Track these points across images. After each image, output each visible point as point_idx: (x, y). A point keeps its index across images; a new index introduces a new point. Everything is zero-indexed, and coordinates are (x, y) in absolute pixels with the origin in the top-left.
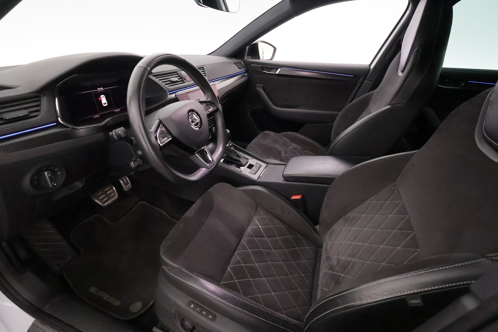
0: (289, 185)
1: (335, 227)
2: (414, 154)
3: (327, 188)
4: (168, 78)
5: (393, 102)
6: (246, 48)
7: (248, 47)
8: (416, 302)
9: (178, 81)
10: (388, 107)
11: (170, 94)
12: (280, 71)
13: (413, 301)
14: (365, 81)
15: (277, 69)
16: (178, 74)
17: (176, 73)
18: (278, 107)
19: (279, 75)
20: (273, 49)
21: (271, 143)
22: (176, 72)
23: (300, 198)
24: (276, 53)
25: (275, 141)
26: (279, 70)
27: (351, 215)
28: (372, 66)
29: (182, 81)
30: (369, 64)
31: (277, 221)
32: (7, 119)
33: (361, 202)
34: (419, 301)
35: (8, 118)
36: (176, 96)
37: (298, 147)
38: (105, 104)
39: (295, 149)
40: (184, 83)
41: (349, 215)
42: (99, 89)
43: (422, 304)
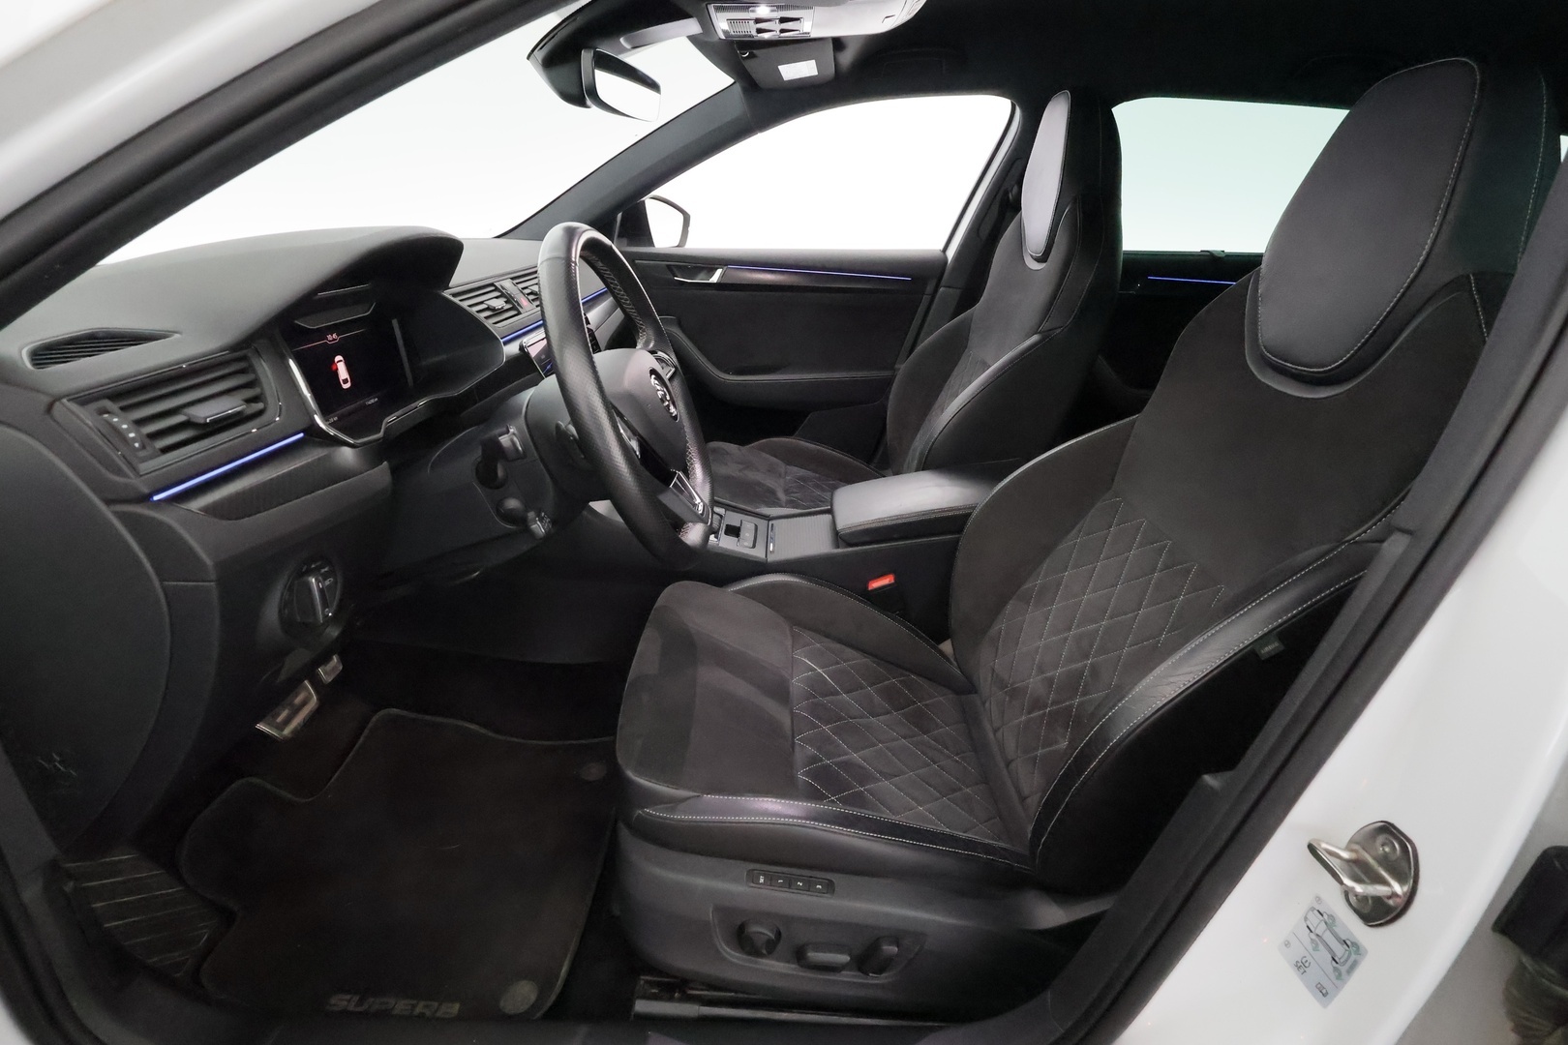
0: (856, 553)
1: (1001, 625)
2: (1133, 427)
3: (957, 541)
4: (482, 303)
5: (1046, 325)
6: (616, 217)
7: (620, 215)
8: (1269, 649)
9: (505, 308)
10: (1035, 338)
11: (505, 343)
12: (723, 276)
13: (1267, 649)
14: (941, 289)
15: (712, 271)
16: (497, 289)
17: (493, 288)
18: (727, 372)
19: (719, 286)
20: (681, 217)
21: (740, 471)
22: (492, 285)
23: (893, 581)
24: (690, 229)
25: (748, 465)
26: (719, 272)
27: (1035, 583)
28: (951, 254)
29: (513, 308)
30: (941, 247)
31: (849, 652)
32: (206, 425)
33: (1047, 550)
34: (1276, 644)
35: (208, 421)
36: (522, 348)
37: (809, 473)
38: (345, 381)
39: (802, 478)
40: (519, 313)
41: (1027, 585)
42: (329, 337)
43: (1282, 648)
